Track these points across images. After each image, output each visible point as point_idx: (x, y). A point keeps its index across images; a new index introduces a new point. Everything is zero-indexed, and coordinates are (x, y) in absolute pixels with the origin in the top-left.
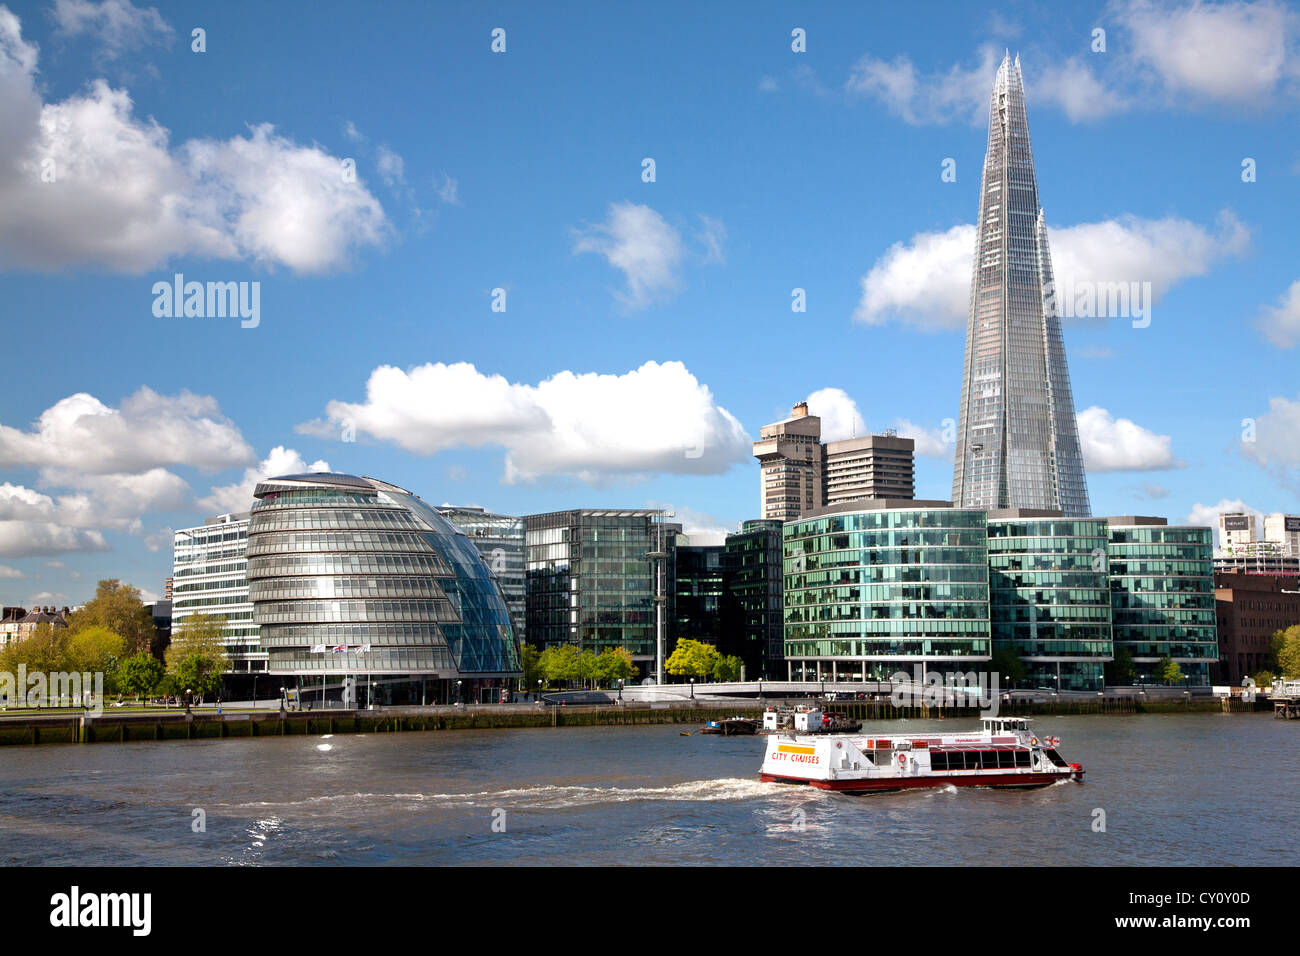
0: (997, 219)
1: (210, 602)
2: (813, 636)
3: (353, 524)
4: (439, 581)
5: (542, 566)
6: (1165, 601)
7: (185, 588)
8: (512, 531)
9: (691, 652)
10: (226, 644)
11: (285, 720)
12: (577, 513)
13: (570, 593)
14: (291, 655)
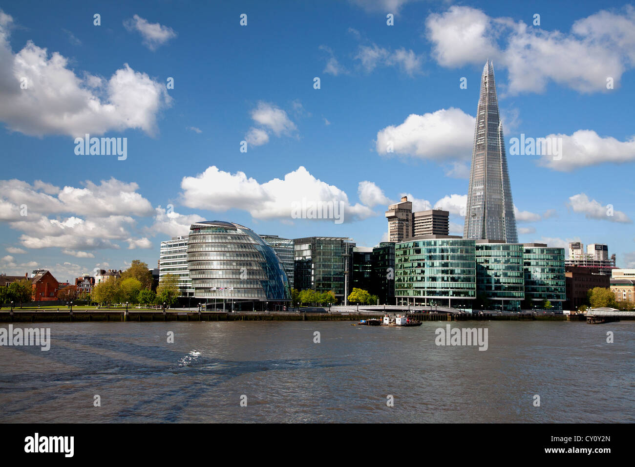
0: (483, 125)
1: (173, 269)
2: (406, 288)
3: (227, 241)
4: (260, 264)
5: (301, 258)
6: (545, 277)
7: (164, 264)
8: (289, 245)
9: (358, 293)
10: (179, 286)
11: (201, 316)
12: (314, 238)
13: (312, 269)
14: (203, 290)
